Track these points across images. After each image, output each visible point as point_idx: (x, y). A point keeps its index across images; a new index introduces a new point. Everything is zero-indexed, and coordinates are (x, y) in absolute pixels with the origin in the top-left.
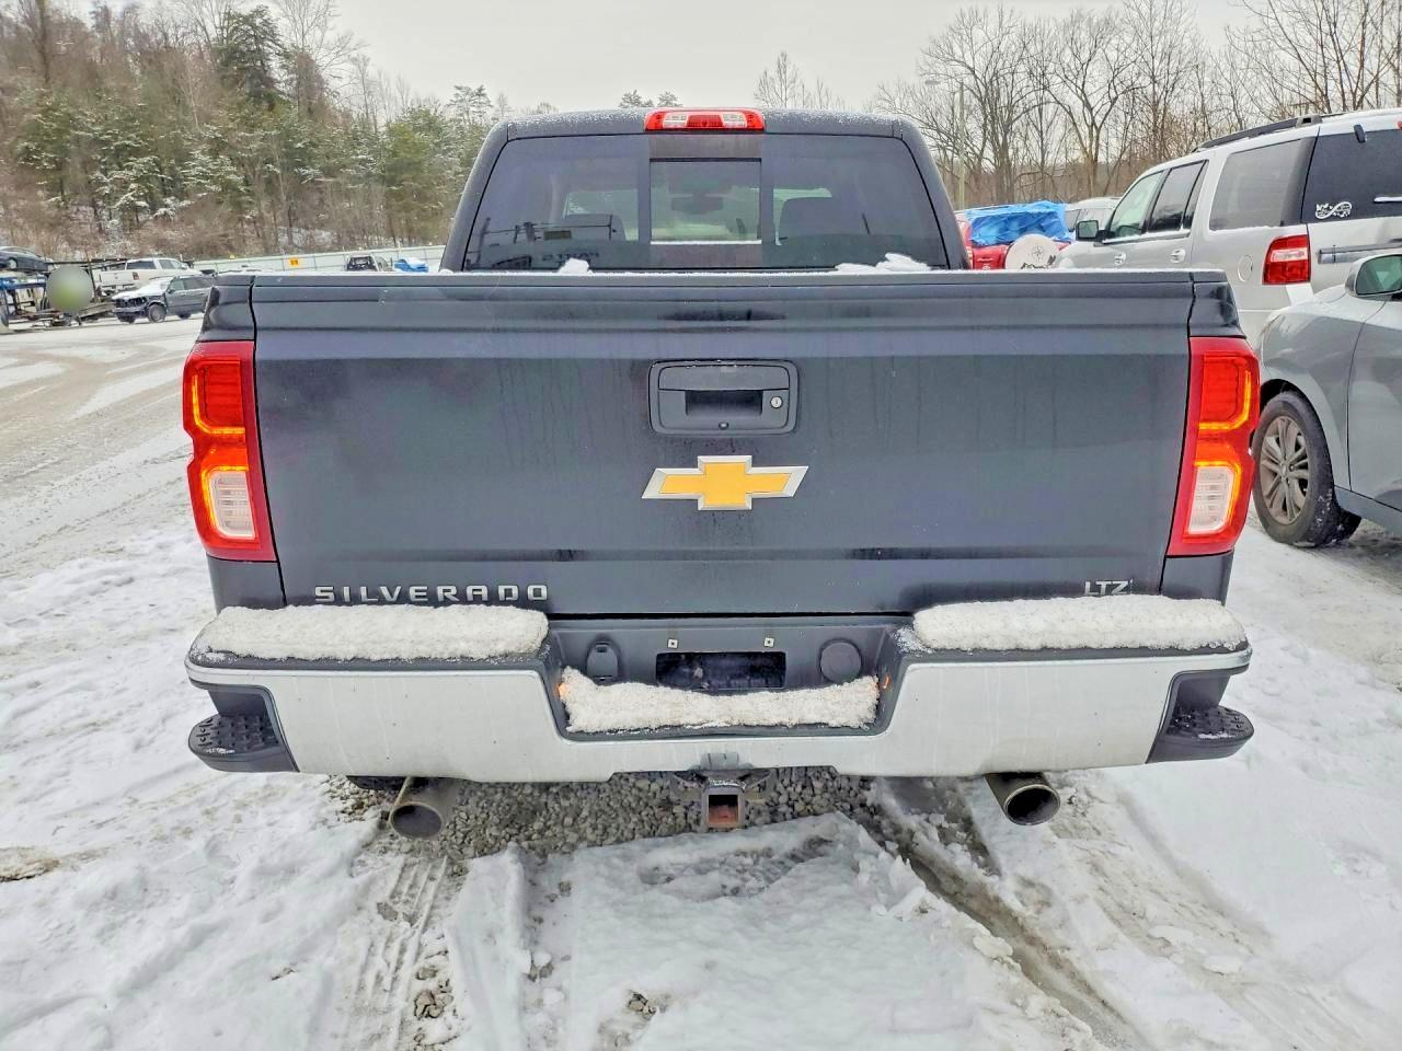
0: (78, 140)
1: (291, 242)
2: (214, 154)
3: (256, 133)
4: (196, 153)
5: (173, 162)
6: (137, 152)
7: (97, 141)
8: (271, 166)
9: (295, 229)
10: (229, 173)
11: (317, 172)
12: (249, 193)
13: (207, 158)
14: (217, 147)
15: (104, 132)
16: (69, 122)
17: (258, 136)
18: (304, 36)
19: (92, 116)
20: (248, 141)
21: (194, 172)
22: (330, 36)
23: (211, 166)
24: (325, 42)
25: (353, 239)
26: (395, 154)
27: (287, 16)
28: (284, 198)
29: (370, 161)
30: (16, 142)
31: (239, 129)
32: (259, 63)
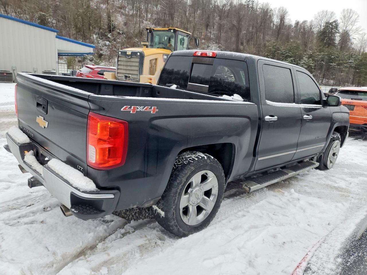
0: (278, 53)
1: (322, 82)
2: (309, 58)
3: (321, 53)
4: (304, 58)
5: (298, 60)
6: (291, 57)
7: (282, 54)
8: (323, 62)
9: (324, 79)
10: (310, 63)
11: (335, 64)
12: (315, 69)
13: (306, 59)
14: (310, 56)
15: (284, 52)
16: (278, 49)
17: (321, 54)
18: (346, 28)
19: (283, 48)
20: (319, 55)
21: (302, 62)
22: (354, 27)
23: (307, 61)
24: (352, 29)
25: (340, 83)
26: (361, 61)
27: (343, 22)
28: (323, 70)
29: (352, 63)
30: (265, 53)
31: (317, 52)
32: (330, 35)
